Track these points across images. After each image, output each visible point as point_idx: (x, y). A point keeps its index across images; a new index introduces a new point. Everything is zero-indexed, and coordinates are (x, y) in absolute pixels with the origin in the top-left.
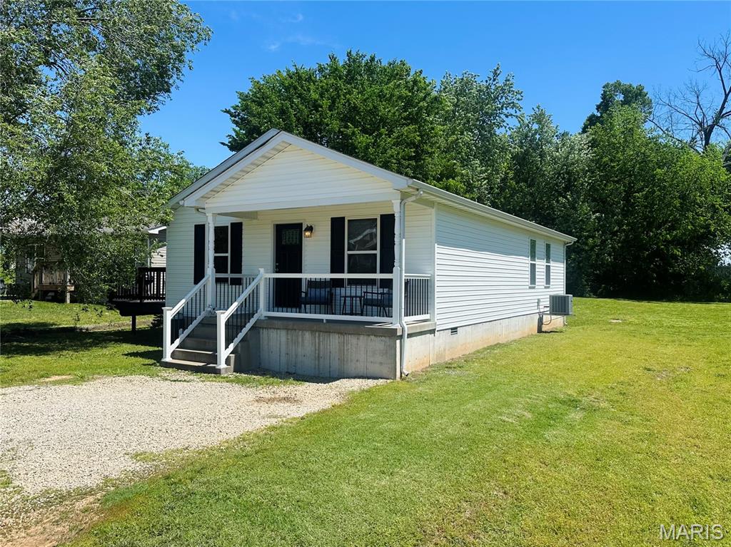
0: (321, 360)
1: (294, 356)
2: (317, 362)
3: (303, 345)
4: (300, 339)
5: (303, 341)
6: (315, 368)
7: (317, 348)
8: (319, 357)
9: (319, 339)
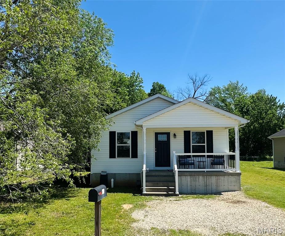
0: (208, 187)
1: (194, 186)
2: (205, 188)
3: (198, 181)
4: (197, 179)
5: (198, 180)
6: (205, 190)
7: (205, 182)
8: (206, 185)
9: (206, 179)
